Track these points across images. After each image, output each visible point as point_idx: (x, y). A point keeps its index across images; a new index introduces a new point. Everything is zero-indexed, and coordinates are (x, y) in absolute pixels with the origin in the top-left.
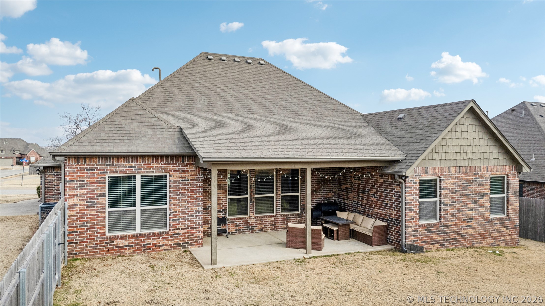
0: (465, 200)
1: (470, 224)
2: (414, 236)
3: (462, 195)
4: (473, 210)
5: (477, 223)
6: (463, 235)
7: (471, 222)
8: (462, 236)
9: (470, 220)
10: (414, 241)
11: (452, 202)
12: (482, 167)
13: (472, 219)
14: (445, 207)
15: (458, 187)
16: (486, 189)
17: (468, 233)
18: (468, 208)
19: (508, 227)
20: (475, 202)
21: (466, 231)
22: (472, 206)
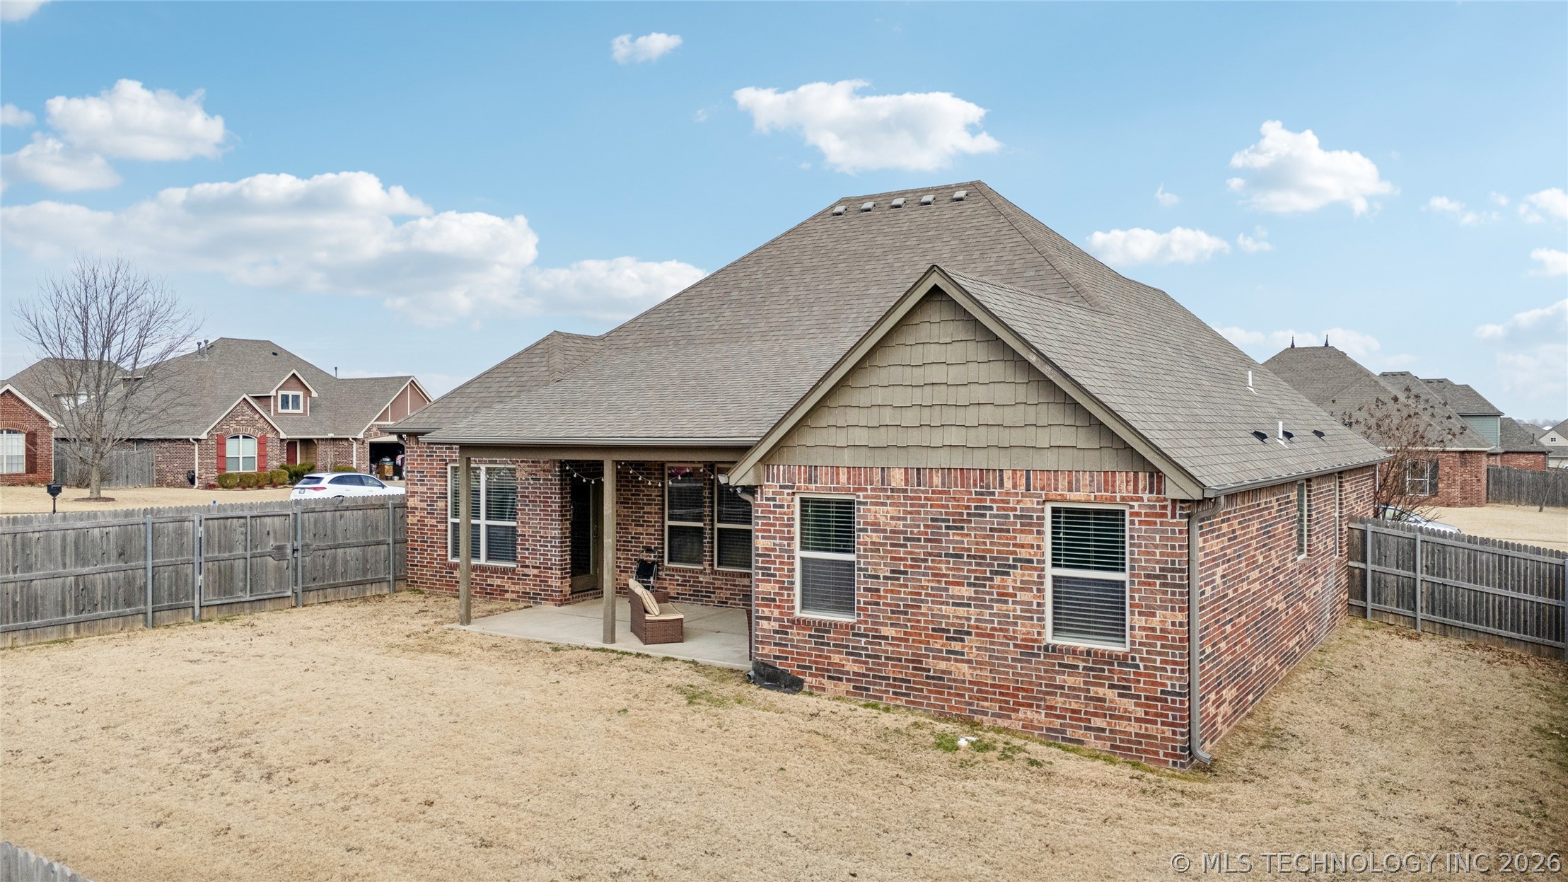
0: (940, 569)
1: (956, 646)
2: (776, 644)
3: (930, 554)
4: (969, 605)
5: (986, 650)
6: (931, 673)
7: (962, 640)
8: (928, 677)
9: (959, 635)
10: (776, 657)
11: (893, 572)
12: (1007, 475)
13: (969, 633)
14: (871, 583)
15: (916, 530)
16: (1022, 546)
17: (950, 673)
18: (952, 597)
19: (1124, 688)
20: (979, 582)
21: (943, 665)
22: (967, 592)
